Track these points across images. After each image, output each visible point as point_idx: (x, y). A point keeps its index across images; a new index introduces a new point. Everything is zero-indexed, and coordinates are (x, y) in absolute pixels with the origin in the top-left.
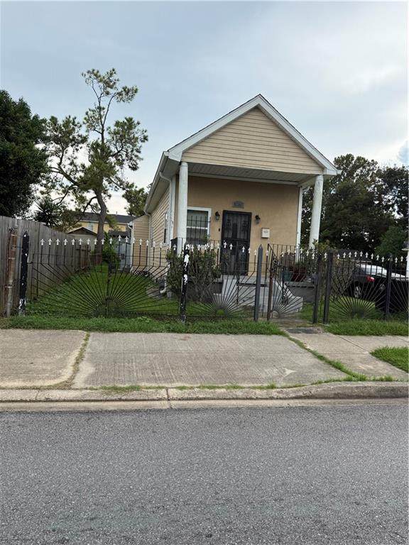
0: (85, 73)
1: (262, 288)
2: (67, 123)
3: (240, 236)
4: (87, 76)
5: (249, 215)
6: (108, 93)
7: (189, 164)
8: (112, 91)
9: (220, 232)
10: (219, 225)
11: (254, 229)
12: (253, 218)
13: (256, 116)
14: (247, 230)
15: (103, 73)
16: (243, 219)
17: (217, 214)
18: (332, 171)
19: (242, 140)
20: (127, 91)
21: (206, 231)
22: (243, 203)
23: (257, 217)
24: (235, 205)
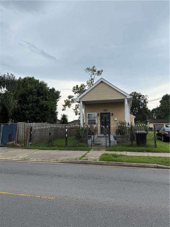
0: (85, 69)
1: (107, 138)
2: (82, 86)
3: (107, 120)
4: (86, 70)
5: (109, 113)
6: (93, 74)
7: (83, 101)
8: (95, 73)
9: (100, 120)
10: (99, 118)
11: (112, 118)
12: (111, 114)
13: (102, 84)
14: (109, 118)
15: (91, 68)
16: (107, 115)
17: (98, 114)
18: (129, 97)
19: (98, 92)
20: (99, 72)
21: (95, 120)
22: (107, 110)
23: (112, 114)
24: (104, 111)
